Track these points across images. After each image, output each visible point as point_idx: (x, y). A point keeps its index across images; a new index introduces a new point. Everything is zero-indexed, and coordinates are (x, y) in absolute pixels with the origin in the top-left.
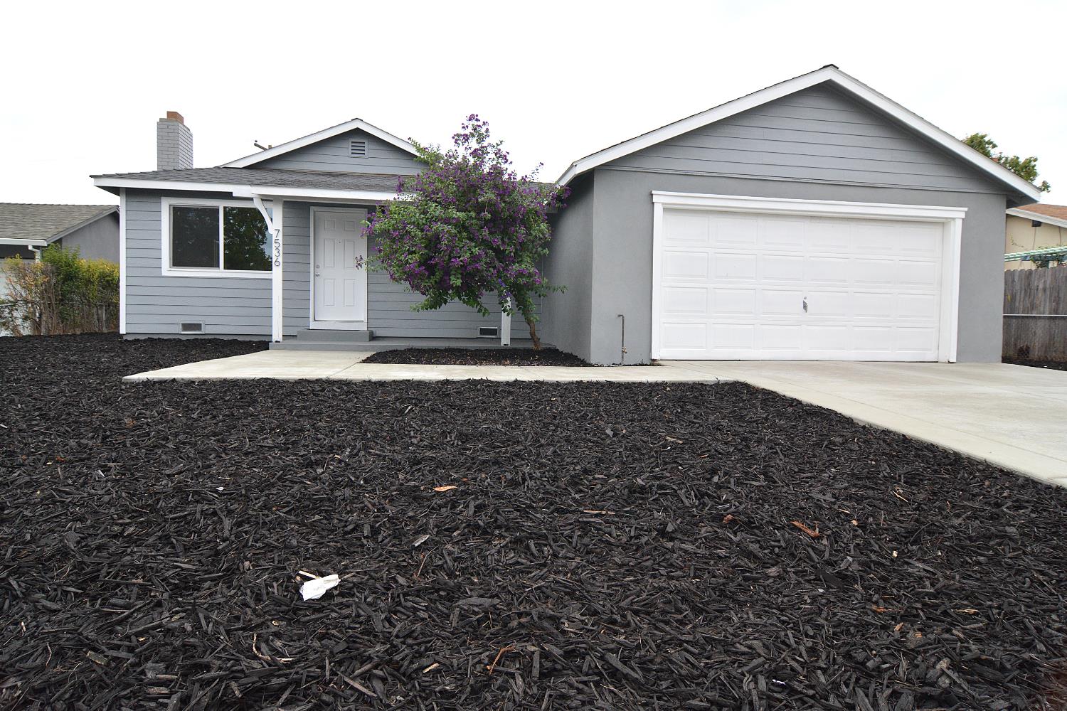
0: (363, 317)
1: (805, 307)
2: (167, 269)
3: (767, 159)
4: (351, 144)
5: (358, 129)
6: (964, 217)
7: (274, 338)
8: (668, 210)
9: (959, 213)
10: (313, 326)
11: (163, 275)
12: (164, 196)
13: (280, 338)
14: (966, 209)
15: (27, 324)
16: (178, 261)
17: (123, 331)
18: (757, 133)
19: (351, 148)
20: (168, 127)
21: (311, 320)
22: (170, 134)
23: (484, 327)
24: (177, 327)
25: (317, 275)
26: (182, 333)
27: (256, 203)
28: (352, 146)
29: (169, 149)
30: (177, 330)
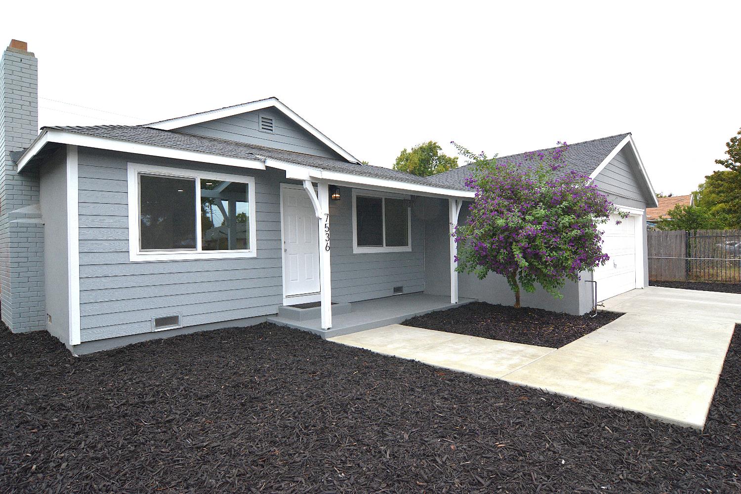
1: (614, 265)
2: (135, 252)
5: (274, 107)
6: (643, 214)
10: (286, 302)
11: (131, 260)
12: (132, 162)
16: (148, 241)
19: (261, 123)
20: (21, 60)
21: (284, 296)
22: (24, 70)
23: (395, 286)
24: (149, 324)
25: (286, 251)
26: (156, 331)
27: (308, 186)
28: (262, 121)
29: (24, 89)
30: (149, 327)
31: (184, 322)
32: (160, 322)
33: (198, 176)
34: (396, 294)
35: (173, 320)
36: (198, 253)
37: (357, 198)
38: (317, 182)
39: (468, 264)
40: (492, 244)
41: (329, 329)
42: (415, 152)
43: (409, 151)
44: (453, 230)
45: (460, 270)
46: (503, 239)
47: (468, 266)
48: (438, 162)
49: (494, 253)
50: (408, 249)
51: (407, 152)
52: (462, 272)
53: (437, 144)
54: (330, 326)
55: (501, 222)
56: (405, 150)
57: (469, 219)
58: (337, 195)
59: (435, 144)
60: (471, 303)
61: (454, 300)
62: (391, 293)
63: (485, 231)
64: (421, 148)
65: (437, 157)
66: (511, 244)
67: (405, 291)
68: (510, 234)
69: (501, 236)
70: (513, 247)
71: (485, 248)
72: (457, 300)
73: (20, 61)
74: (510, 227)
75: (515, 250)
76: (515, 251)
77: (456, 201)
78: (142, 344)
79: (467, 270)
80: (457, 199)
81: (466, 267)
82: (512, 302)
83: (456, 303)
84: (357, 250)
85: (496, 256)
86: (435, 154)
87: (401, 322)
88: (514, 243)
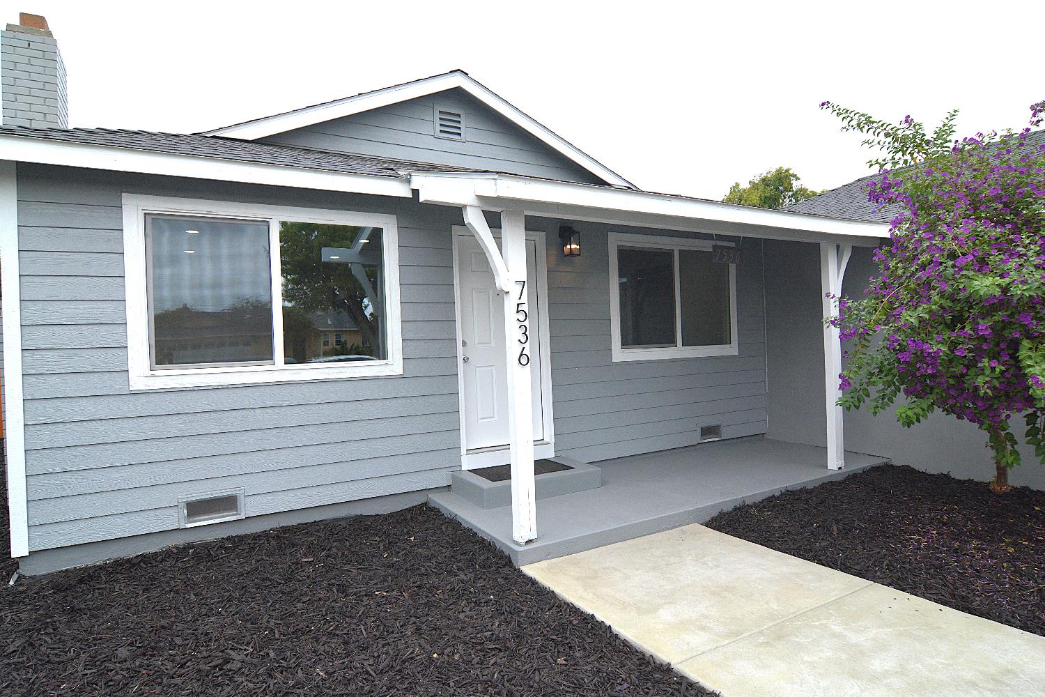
0: (547, 433)
2: (142, 371)
4: (438, 116)
5: (460, 89)
10: (467, 463)
11: (133, 387)
12: (131, 192)
19: (438, 122)
20: (29, 44)
21: (463, 451)
22: (33, 61)
23: (705, 425)
24: (173, 512)
25: (465, 360)
26: (189, 526)
27: (474, 219)
28: (440, 119)
29: (34, 92)
30: (175, 519)
31: (249, 508)
32: (196, 508)
33: (277, 217)
34: (706, 441)
35: (228, 503)
36: (278, 370)
37: (619, 250)
38: (499, 210)
39: (872, 389)
40: (953, 346)
41: (528, 542)
42: (754, 186)
43: (745, 185)
44: (831, 310)
45: (851, 405)
46: (990, 330)
47: (874, 395)
48: (794, 201)
49: (958, 369)
50: (731, 350)
51: (741, 187)
52: (857, 407)
53: (791, 172)
54: (533, 535)
55: (985, 285)
56: (737, 185)
57: (875, 283)
58: (574, 246)
59: (787, 171)
60: (874, 469)
61: (835, 461)
62: (696, 438)
63: (930, 312)
64: (763, 180)
65: (791, 193)
66: (1015, 345)
67: (726, 434)
68: (1012, 314)
69: (984, 324)
70: (1023, 353)
71: (934, 357)
72: (841, 463)
73: (27, 46)
74: (1015, 299)
75: (1029, 362)
76: (1030, 366)
77: (838, 247)
78: (144, 558)
79: (869, 404)
80: (838, 241)
81: (868, 396)
82: (986, 474)
83: (840, 468)
84: (620, 354)
85: (963, 376)
86: (789, 189)
87: (707, 519)
88: (1026, 343)
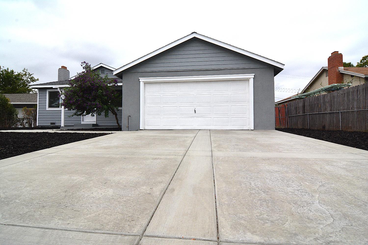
0: (95, 120)
1: (195, 112)
3: (176, 64)
4: (101, 71)
5: (101, 66)
6: (254, 77)
7: (62, 126)
8: (145, 83)
9: (251, 76)
10: (82, 123)
11: (46, 110)
12: (47, 89)
13: (63, 126)
14: (254, 74)
15: (27, 124)
16: (50, 106)
17: (37, 125)
18: (174, 57)
21: (82, 121)
24: (49, 124)
